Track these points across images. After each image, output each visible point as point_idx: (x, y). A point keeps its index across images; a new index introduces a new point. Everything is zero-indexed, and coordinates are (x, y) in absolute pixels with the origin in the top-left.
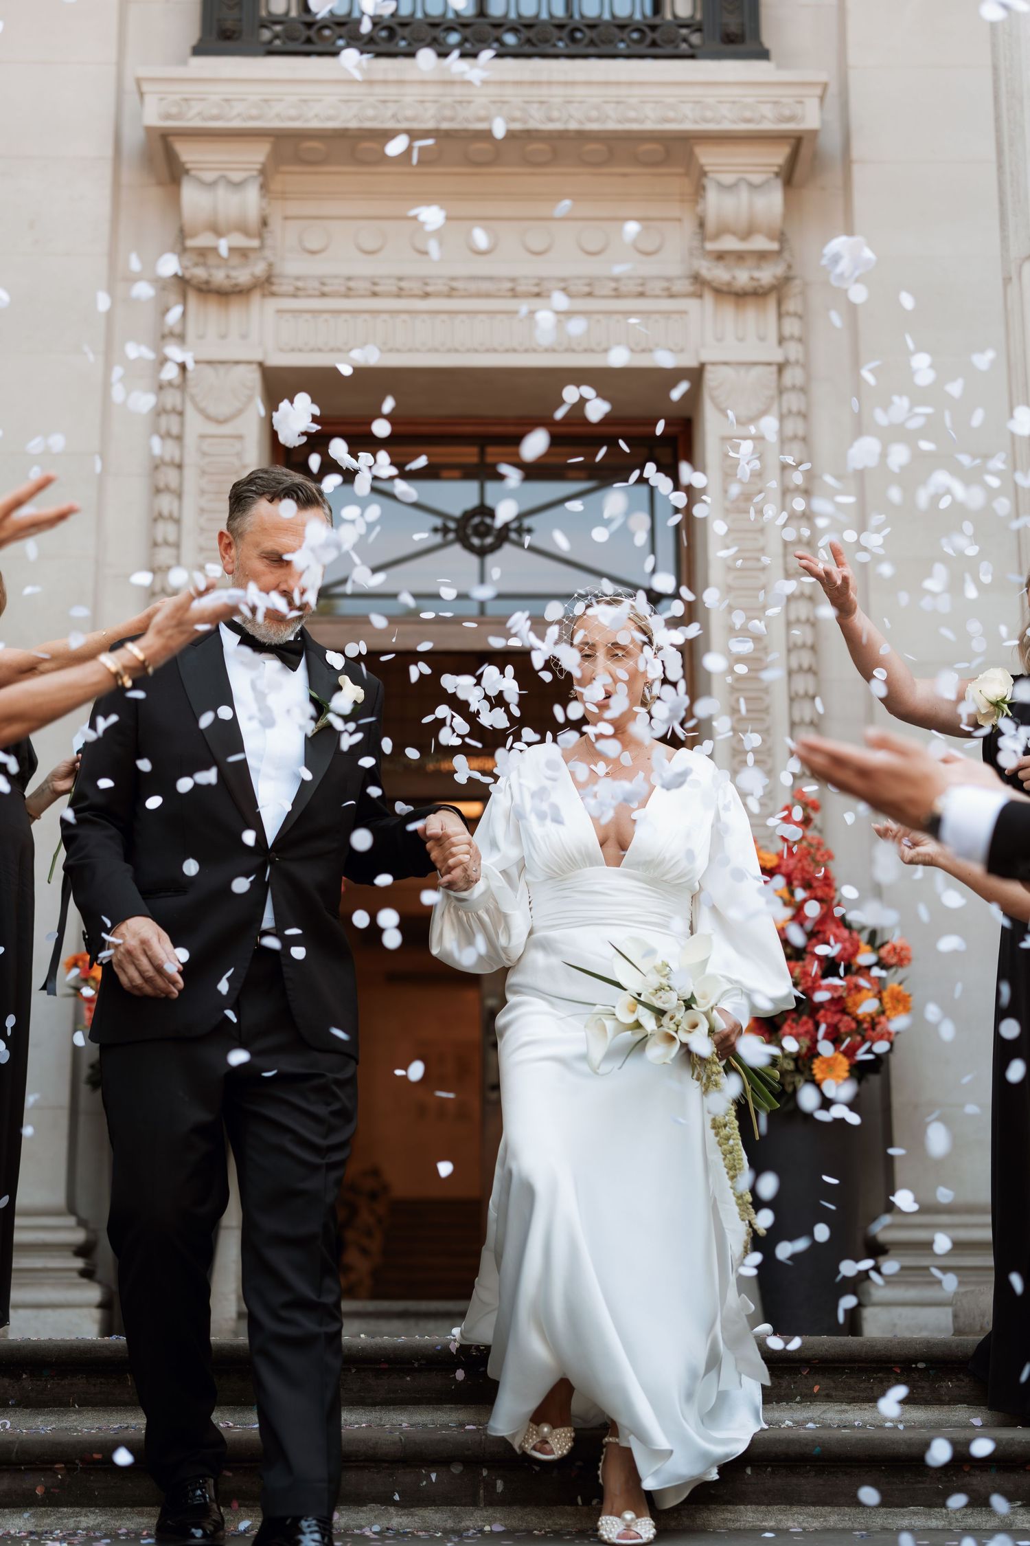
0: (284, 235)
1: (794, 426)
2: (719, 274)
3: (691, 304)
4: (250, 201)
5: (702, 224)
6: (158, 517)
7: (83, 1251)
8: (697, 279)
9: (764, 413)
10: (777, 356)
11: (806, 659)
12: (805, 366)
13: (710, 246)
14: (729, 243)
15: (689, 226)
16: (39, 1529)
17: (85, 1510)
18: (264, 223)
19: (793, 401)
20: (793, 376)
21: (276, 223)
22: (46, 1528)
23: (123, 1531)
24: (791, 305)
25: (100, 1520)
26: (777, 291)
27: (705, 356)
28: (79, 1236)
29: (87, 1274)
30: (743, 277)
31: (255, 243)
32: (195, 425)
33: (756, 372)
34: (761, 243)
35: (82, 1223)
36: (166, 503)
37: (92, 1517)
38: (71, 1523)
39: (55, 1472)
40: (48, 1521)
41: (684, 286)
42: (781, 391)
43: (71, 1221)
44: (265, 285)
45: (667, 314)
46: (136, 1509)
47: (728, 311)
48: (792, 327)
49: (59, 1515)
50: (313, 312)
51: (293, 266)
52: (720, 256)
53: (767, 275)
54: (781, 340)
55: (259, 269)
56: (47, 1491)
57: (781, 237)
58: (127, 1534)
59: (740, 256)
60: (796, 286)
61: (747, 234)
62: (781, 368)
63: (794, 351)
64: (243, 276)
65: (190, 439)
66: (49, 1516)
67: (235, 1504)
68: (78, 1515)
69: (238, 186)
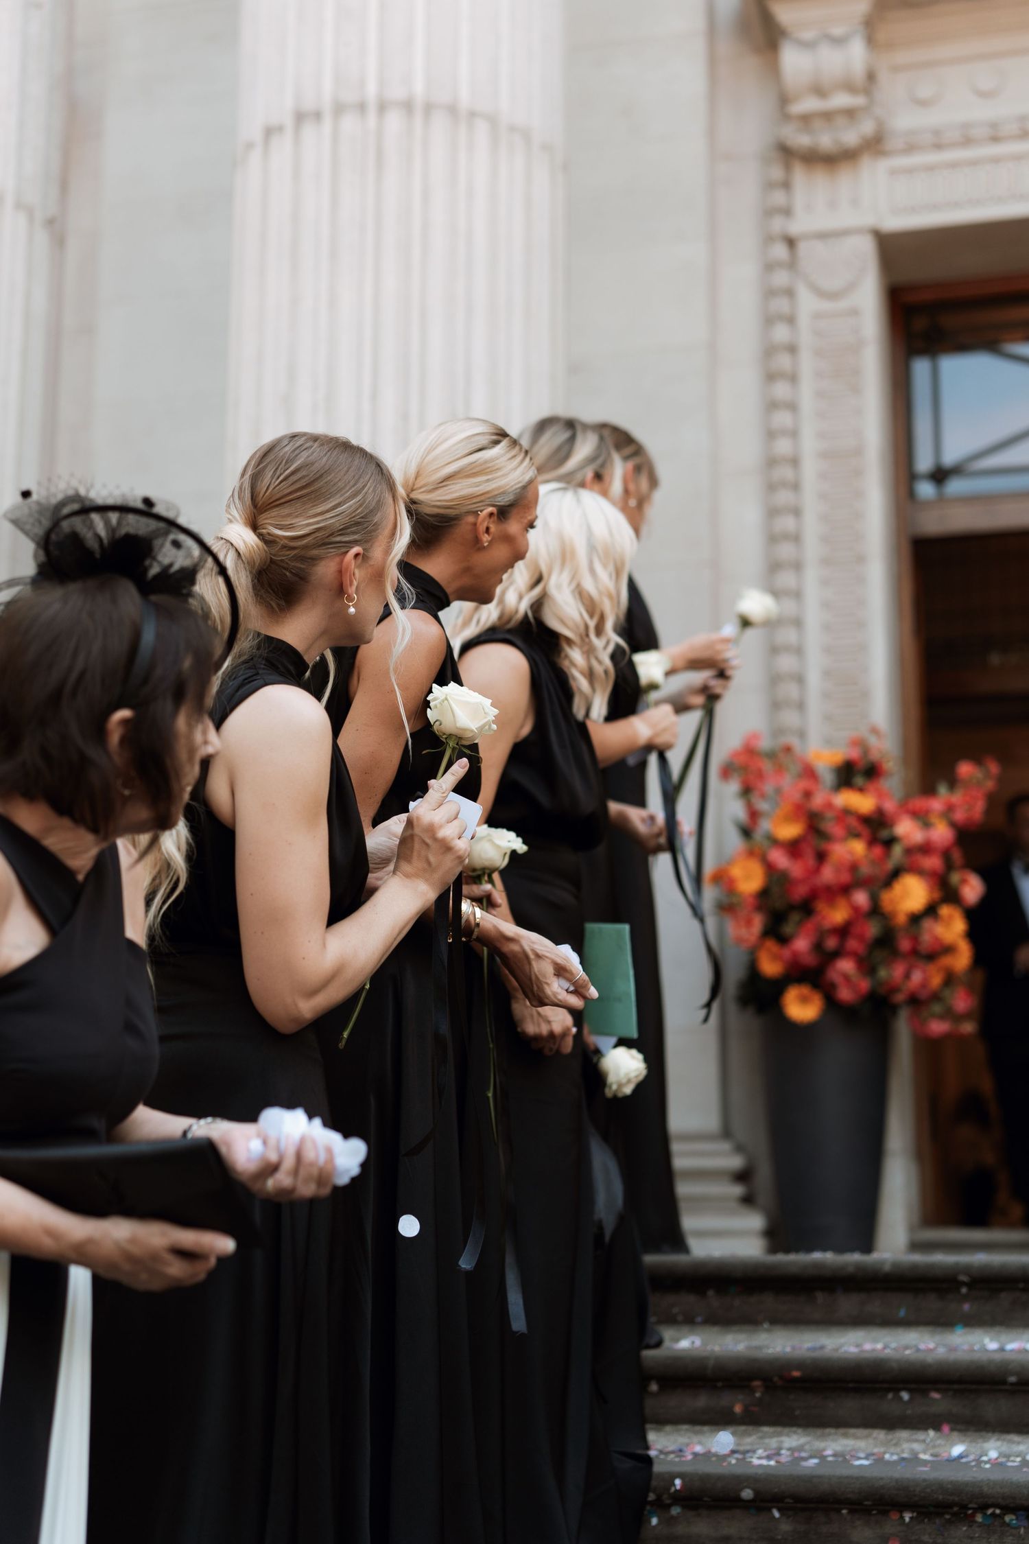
0: (893, 89)
4: (856, 55)
6: (772, 406)
7: (742, 1177)
16: (741, 1448)
17: (786, 1430)
18: (871, 77)
21: (883, 77)
22: (748, 1448)
23: (829, 1452)
25: (803, 1440)
28: (735, 1162)
29: (748, 1200)
31: (858, 101)
32: (807, 303)
35: (739, 1149)
36: (781, 390)
37: (795, 1437)
38: (773, 1442)
39: (753, 1390)
40: (748, 1440)
43: (726, 1146)
44: (875, 145)
46: (841, 1431)
49: (760, 1434)
50: (930, 168)
51: (904, 121)
55: (867, 127)
56: (746, 1409)
58: (834, 1455)
64: (850, 137)
65: (804, 320)
66: (750, 1435)
67: (946, 1428)
68: (780, 1435)
69: (839, 41)
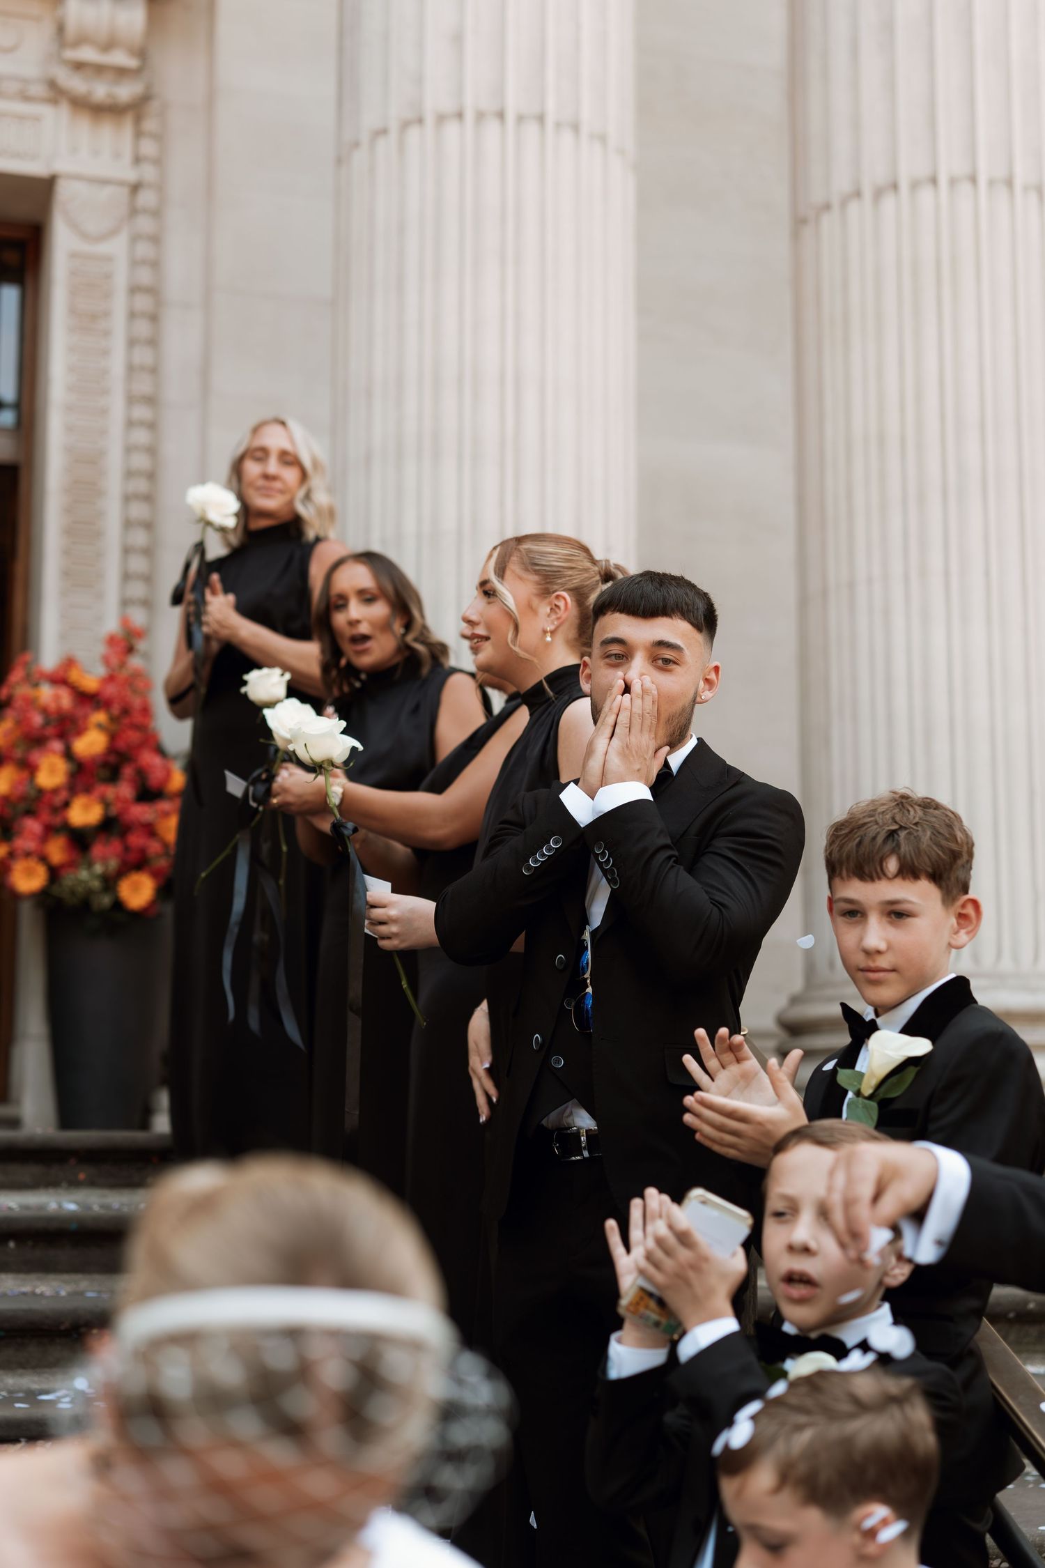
1: (143, 250)
2: (77, 84)
3: (46, 111)
5: (61, 29)
8: (52, 84)
9: (113, 233)
10: (131, 175)
11: (141, 485)
12: (160, 188)
13: (71, 54)
14: (88, 54)
15: (48, 29)
19: (145, 224)
20: (147, 198)
24: (150, 125)
26: (136, 110)
27: (61, 166)
30: (100, 91)
33: (108, 191)
34: (120, 58)
41: (38, 90)
42: (134, 212)
45: (21, 118)
47: (84, 124)
48: (148, 147)
52: (79, 66)
53: (125, 92)
54: (138, 160)
57: (142, 53)
59: (99, 69)
60: (154, 106)
61: (109, 45)
62: (135, 188)
63: (148, 173)
